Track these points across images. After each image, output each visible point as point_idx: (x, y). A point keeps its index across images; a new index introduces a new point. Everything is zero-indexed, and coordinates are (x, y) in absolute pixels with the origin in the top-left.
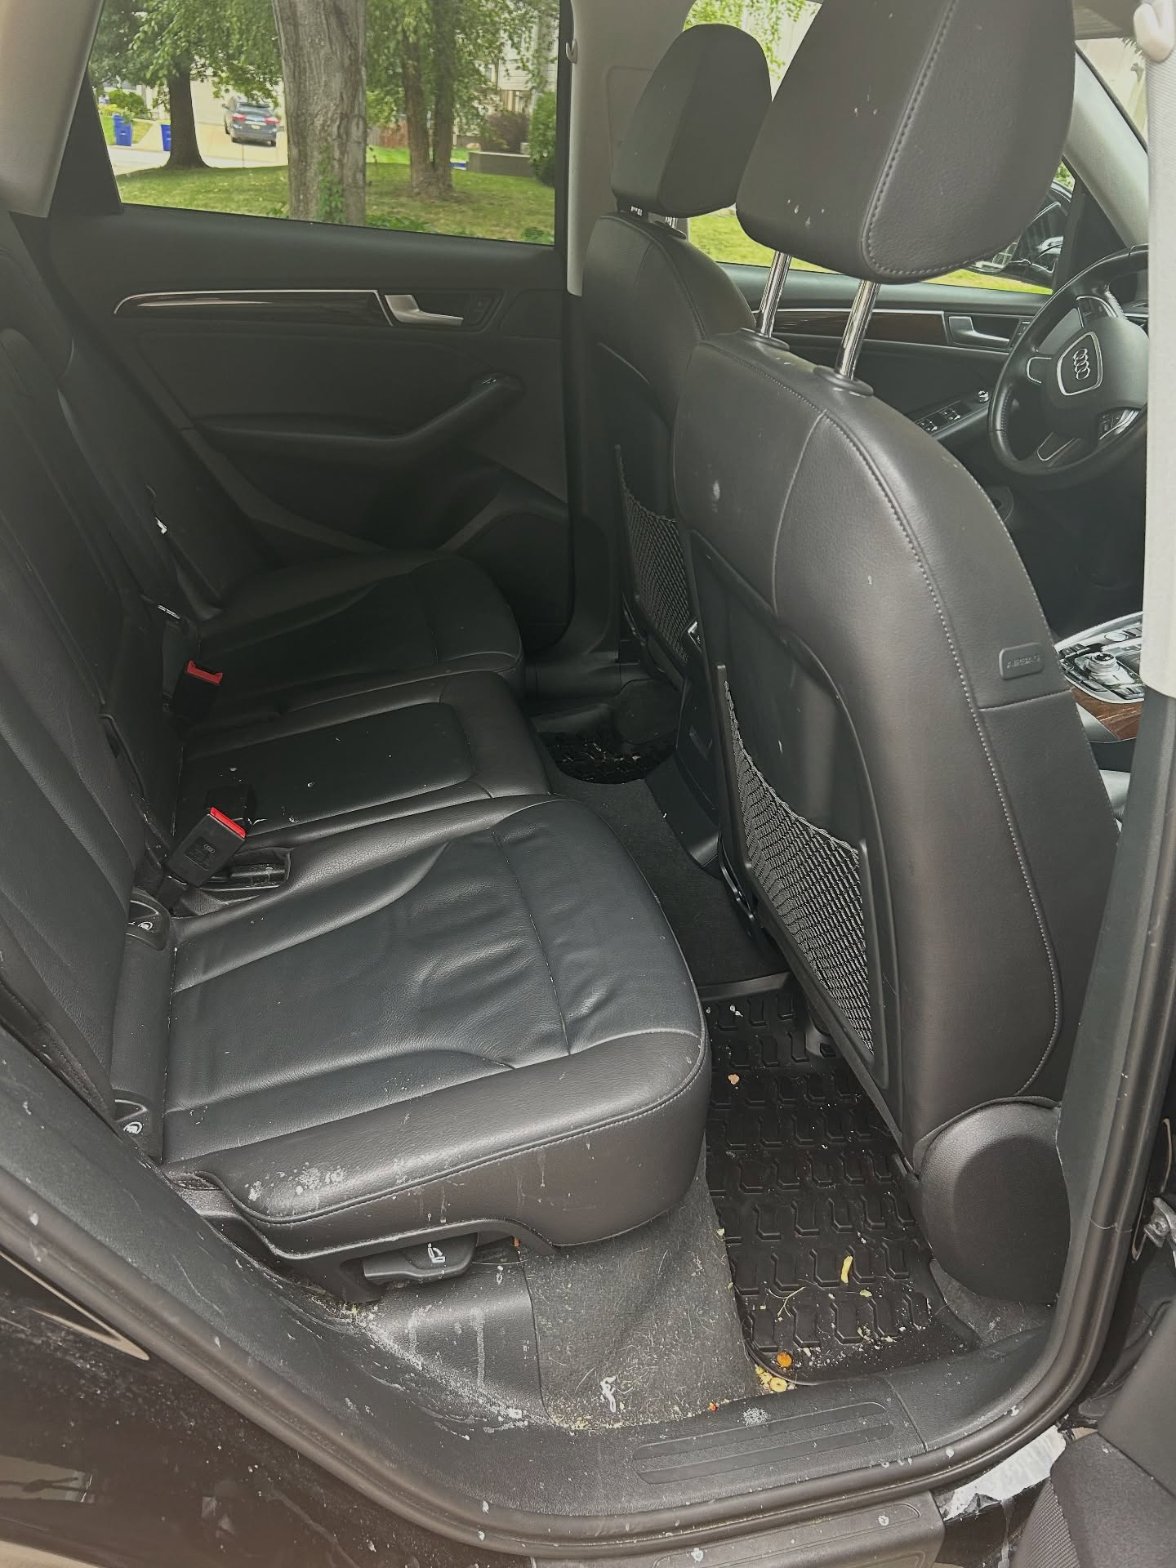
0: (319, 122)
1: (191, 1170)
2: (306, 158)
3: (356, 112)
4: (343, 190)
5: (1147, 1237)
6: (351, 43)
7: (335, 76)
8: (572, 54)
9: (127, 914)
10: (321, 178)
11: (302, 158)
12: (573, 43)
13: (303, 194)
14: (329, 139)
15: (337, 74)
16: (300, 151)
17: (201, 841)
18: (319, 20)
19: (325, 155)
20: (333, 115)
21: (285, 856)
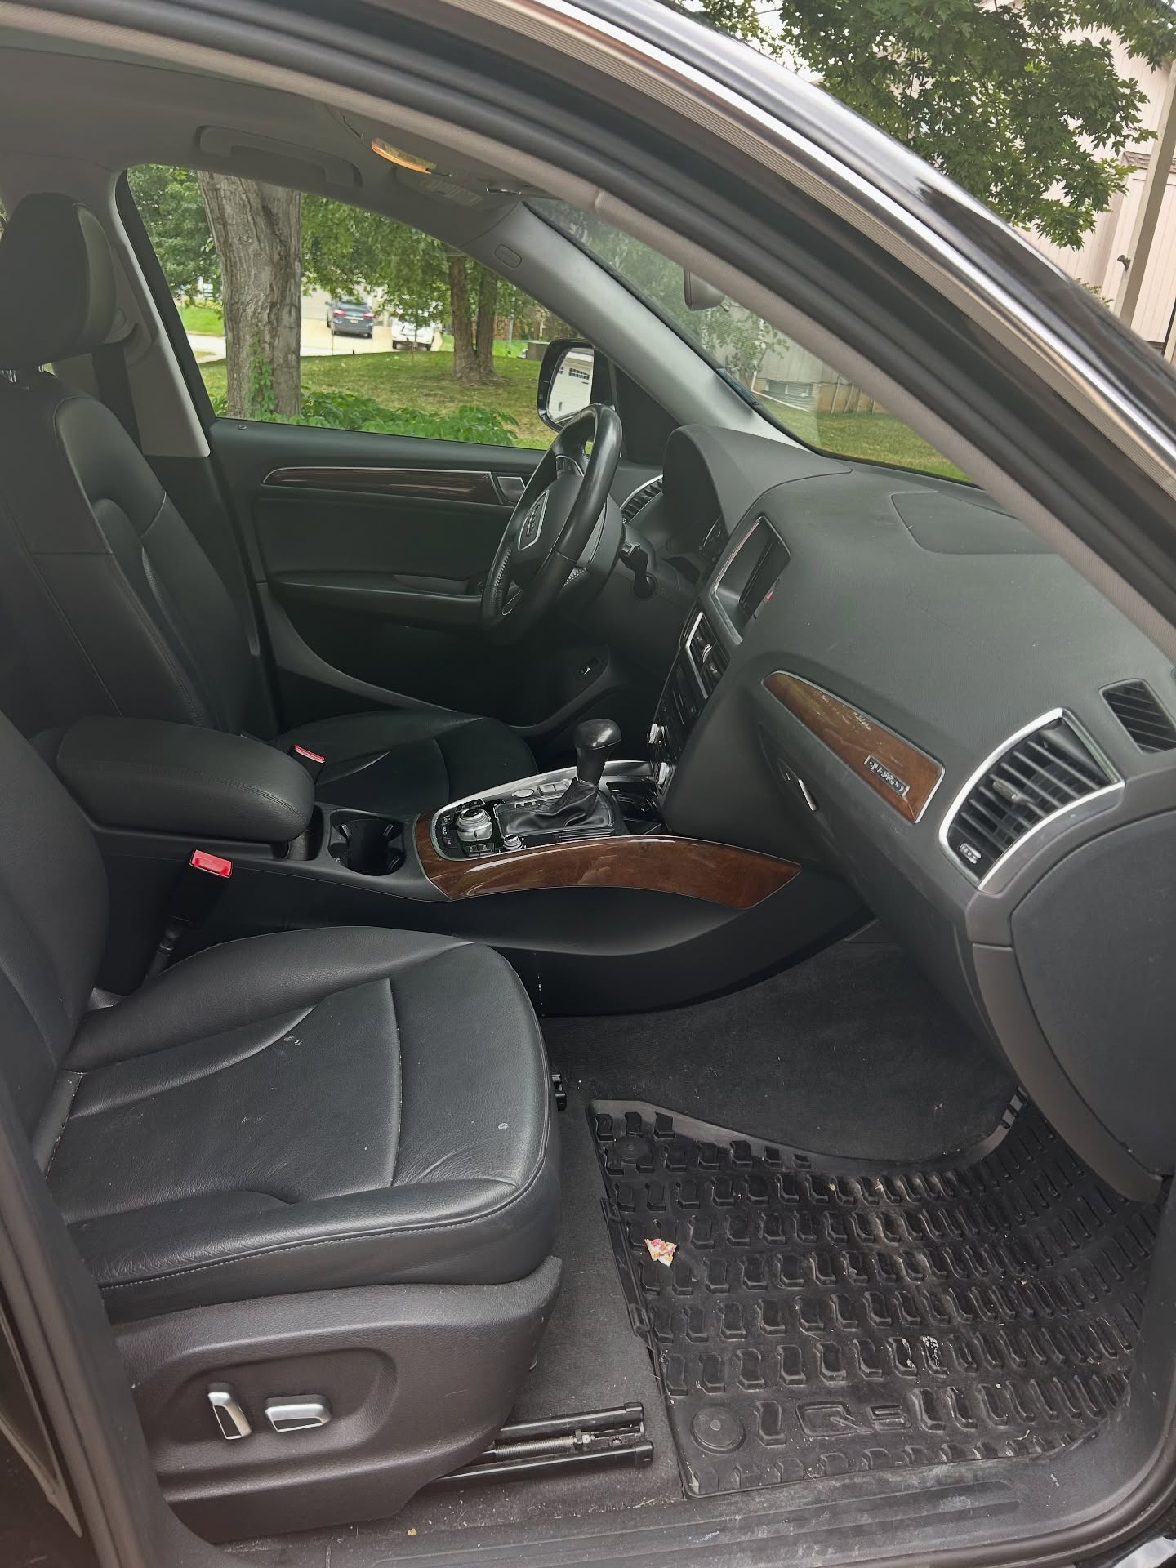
0: (250, 310)
2: (239, 341)
3: (288, 301)
4: (273, 370)
6: (281, 241)
7: (264, 269)
10: (252, 359)
11: (236, 341)
13: (236, 373)
14: (260, 324)
15: (267, 268)
16: (234, 336)
18: (246, 220)
19: (256, 338)
20: (263, 304)
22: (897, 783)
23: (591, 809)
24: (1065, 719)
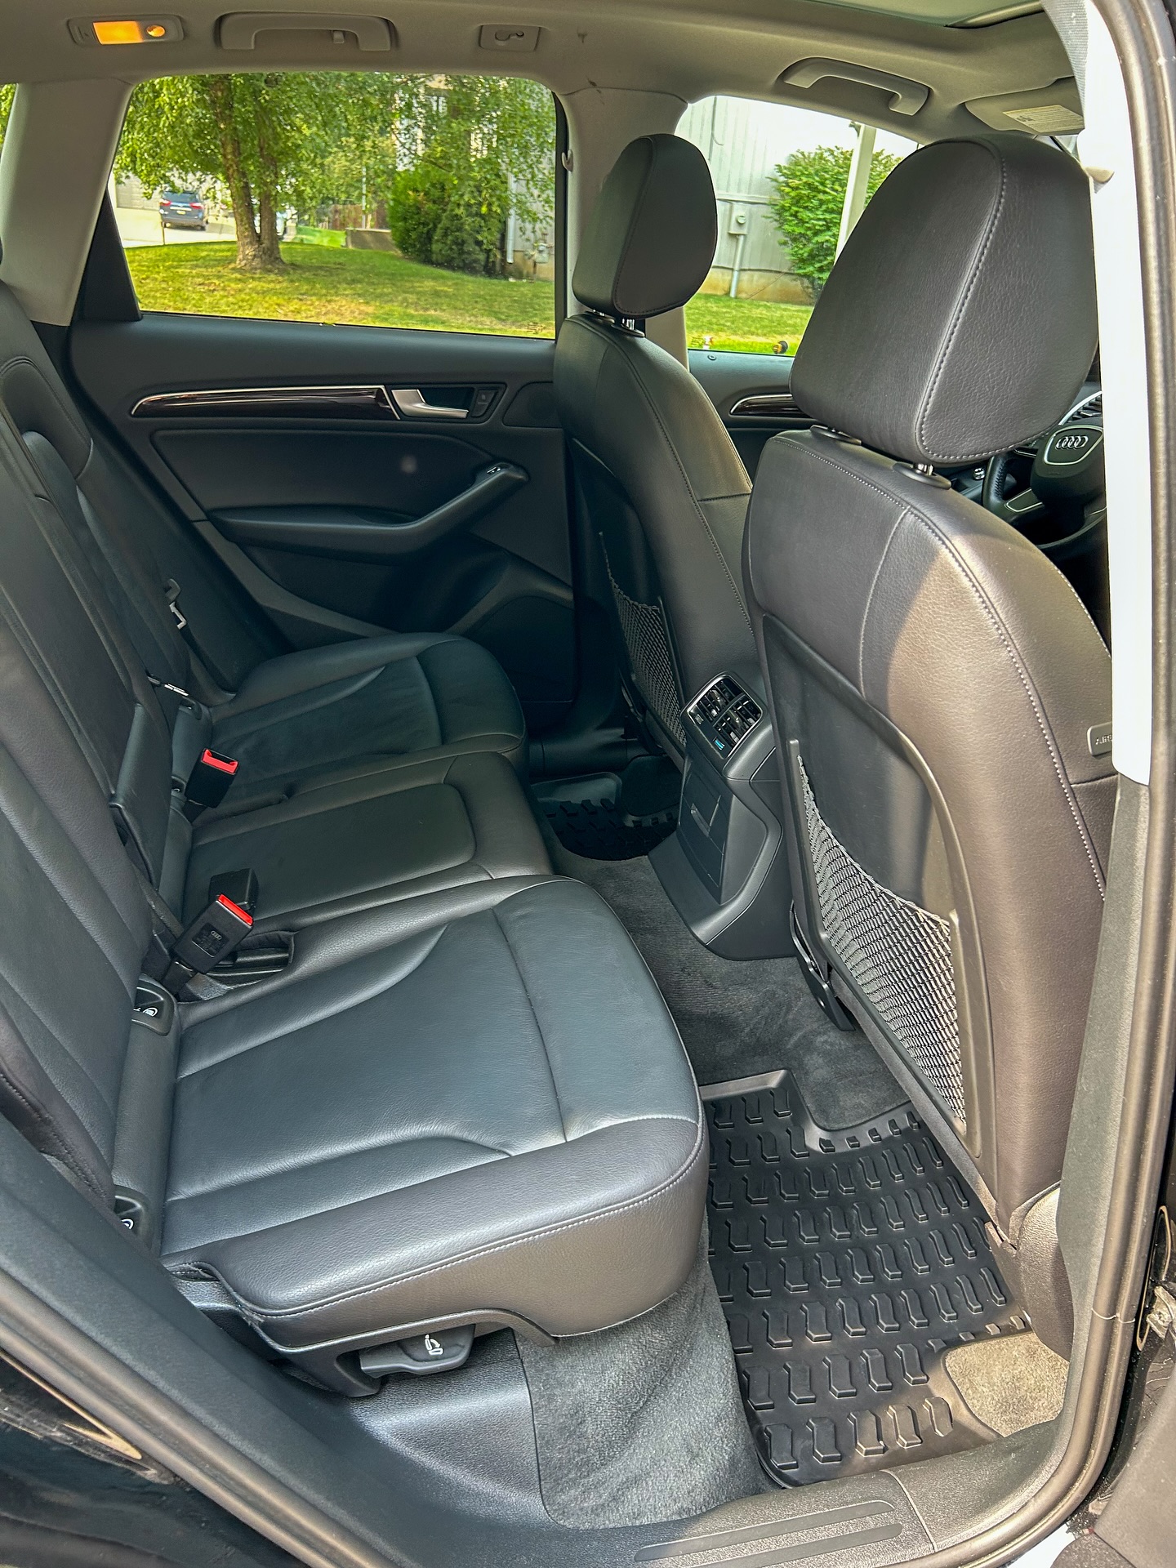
1: (190, 1261)
5: (1151, 1328)
8: (568, 163)
9: (132, 1001)
12: (569, 152)
17: (209, 928)
21: (289, 940)
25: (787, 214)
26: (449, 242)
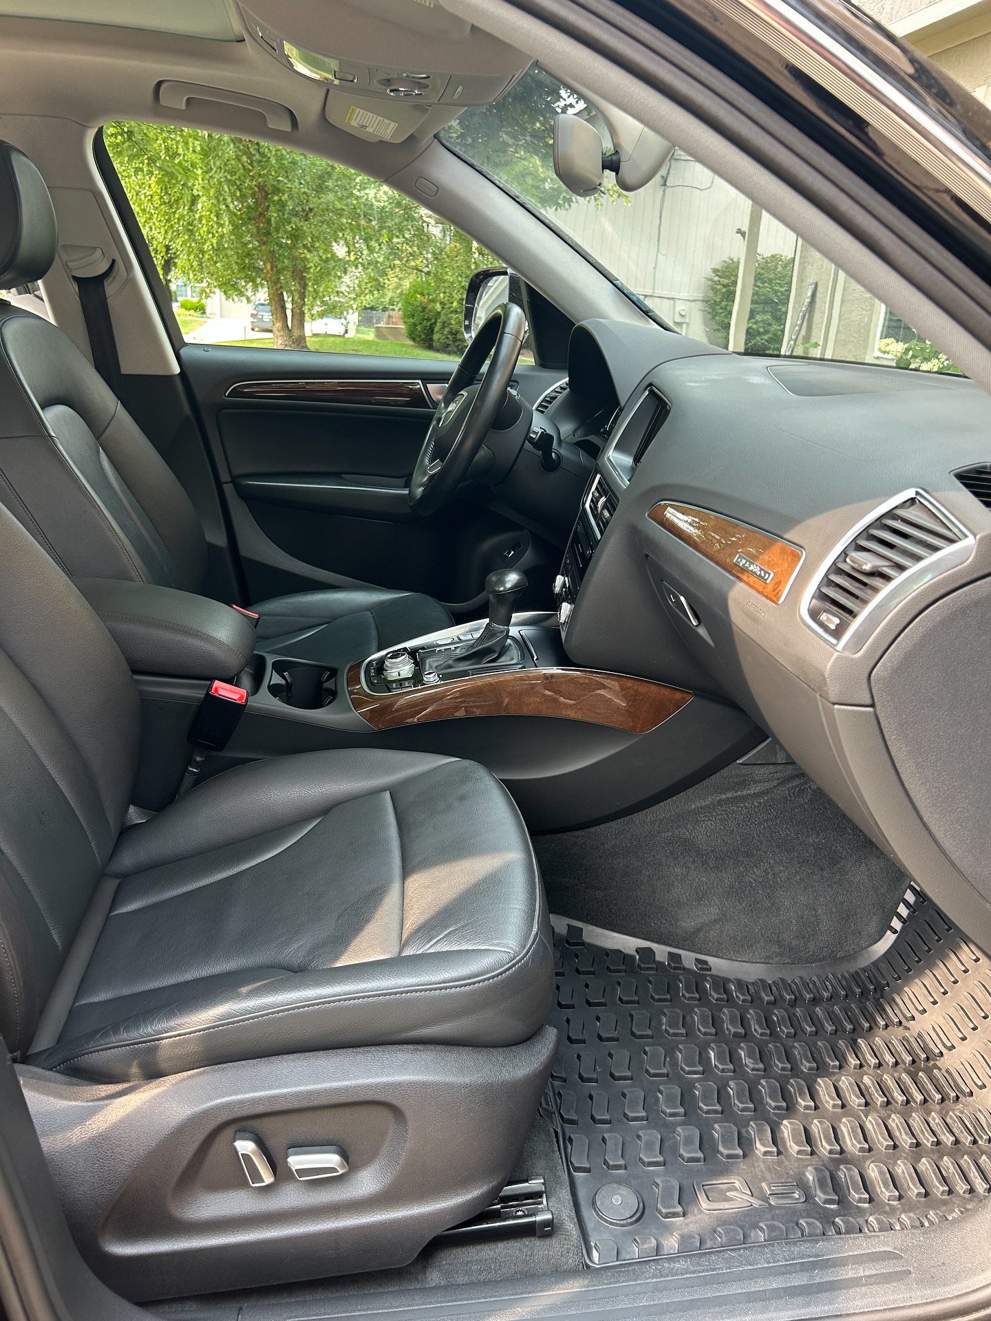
22: (762, 572)
23: (503, 650)
24: (918, 497)
25: (718, 307)
26: (445, 333)
